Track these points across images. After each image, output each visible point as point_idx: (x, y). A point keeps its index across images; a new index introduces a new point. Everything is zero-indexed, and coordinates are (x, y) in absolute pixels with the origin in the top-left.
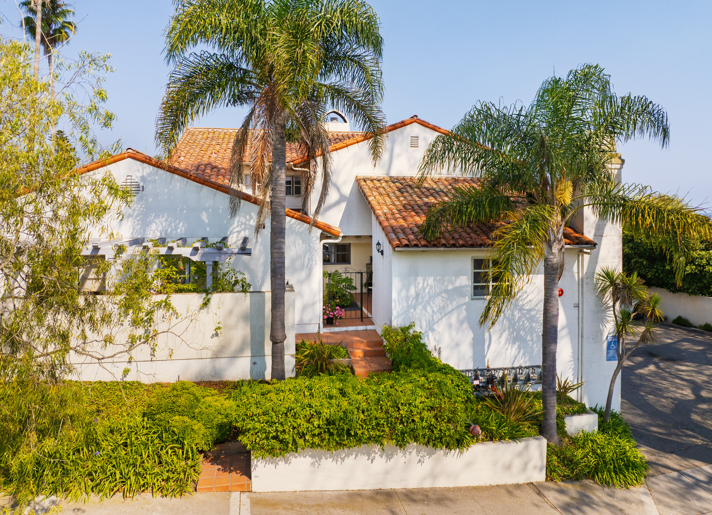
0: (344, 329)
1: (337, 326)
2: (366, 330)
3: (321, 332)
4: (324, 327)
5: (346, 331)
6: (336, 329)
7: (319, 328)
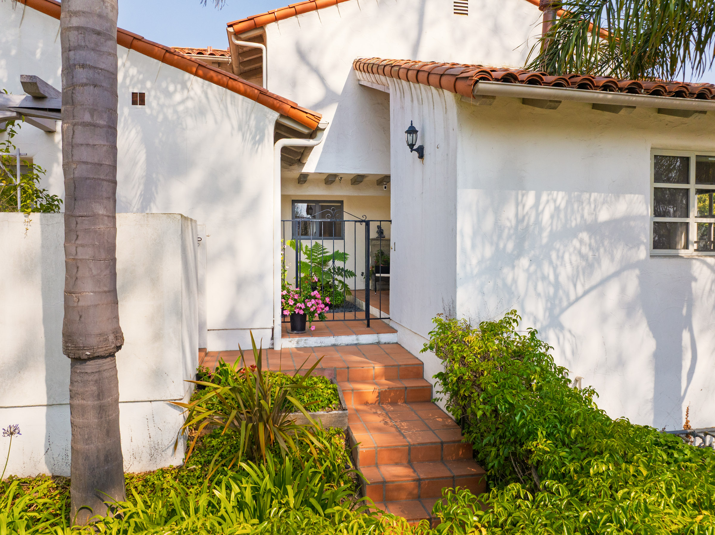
0: (329, 341)
1: (312, 334)
2: (378, 343)
3: (277, 348)
4: (283, 336)
5: (334, 345)
6: (312, 341)
7: (272, 338)
